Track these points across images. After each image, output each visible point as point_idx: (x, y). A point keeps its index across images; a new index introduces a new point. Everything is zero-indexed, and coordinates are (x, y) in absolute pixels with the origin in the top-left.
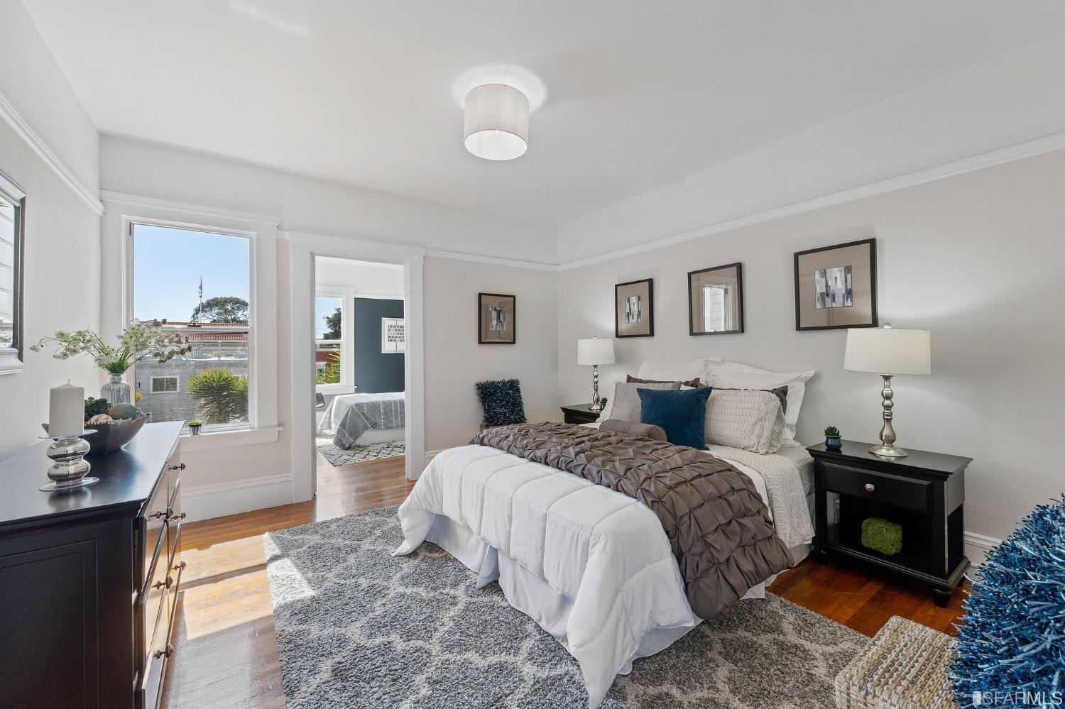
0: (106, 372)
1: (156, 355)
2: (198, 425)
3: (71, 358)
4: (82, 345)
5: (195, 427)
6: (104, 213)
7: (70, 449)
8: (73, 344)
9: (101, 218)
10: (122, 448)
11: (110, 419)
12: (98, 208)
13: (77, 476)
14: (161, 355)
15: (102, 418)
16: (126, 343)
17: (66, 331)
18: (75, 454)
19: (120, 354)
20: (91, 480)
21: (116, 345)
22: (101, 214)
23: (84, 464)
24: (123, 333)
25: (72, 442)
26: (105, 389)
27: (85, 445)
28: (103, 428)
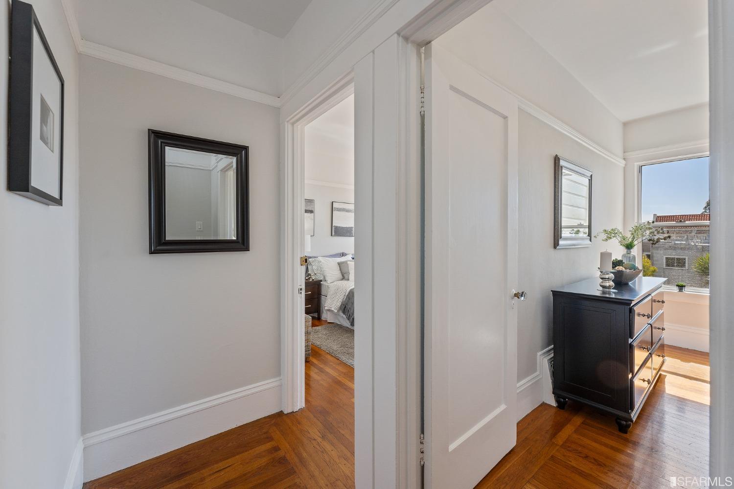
0: (624, 248)
1: (650, 240)
2: (683, 286)
3: (609, 241)
4: (613, 235)
5: (681, 287)
6: (626, 165)
7: (607, 276)
8: (610, 234)
9: (624, 168)
10: (630, 283)
11: (624, 269)
12: (622, 163)
13: (609, 287)
14: (654, 241)
15: (620, 268)
16: (632, 234)
17: (607, 229)
18: (608, 278)
19: (630, 240)
20: (614, 291)
21: (629, 235)
22: (624, 166)
23: (612, 283)
24: (631, 229)
25: (608, 274)
26: (624, 256)
27: (612, 276)
28: (621, 272)
